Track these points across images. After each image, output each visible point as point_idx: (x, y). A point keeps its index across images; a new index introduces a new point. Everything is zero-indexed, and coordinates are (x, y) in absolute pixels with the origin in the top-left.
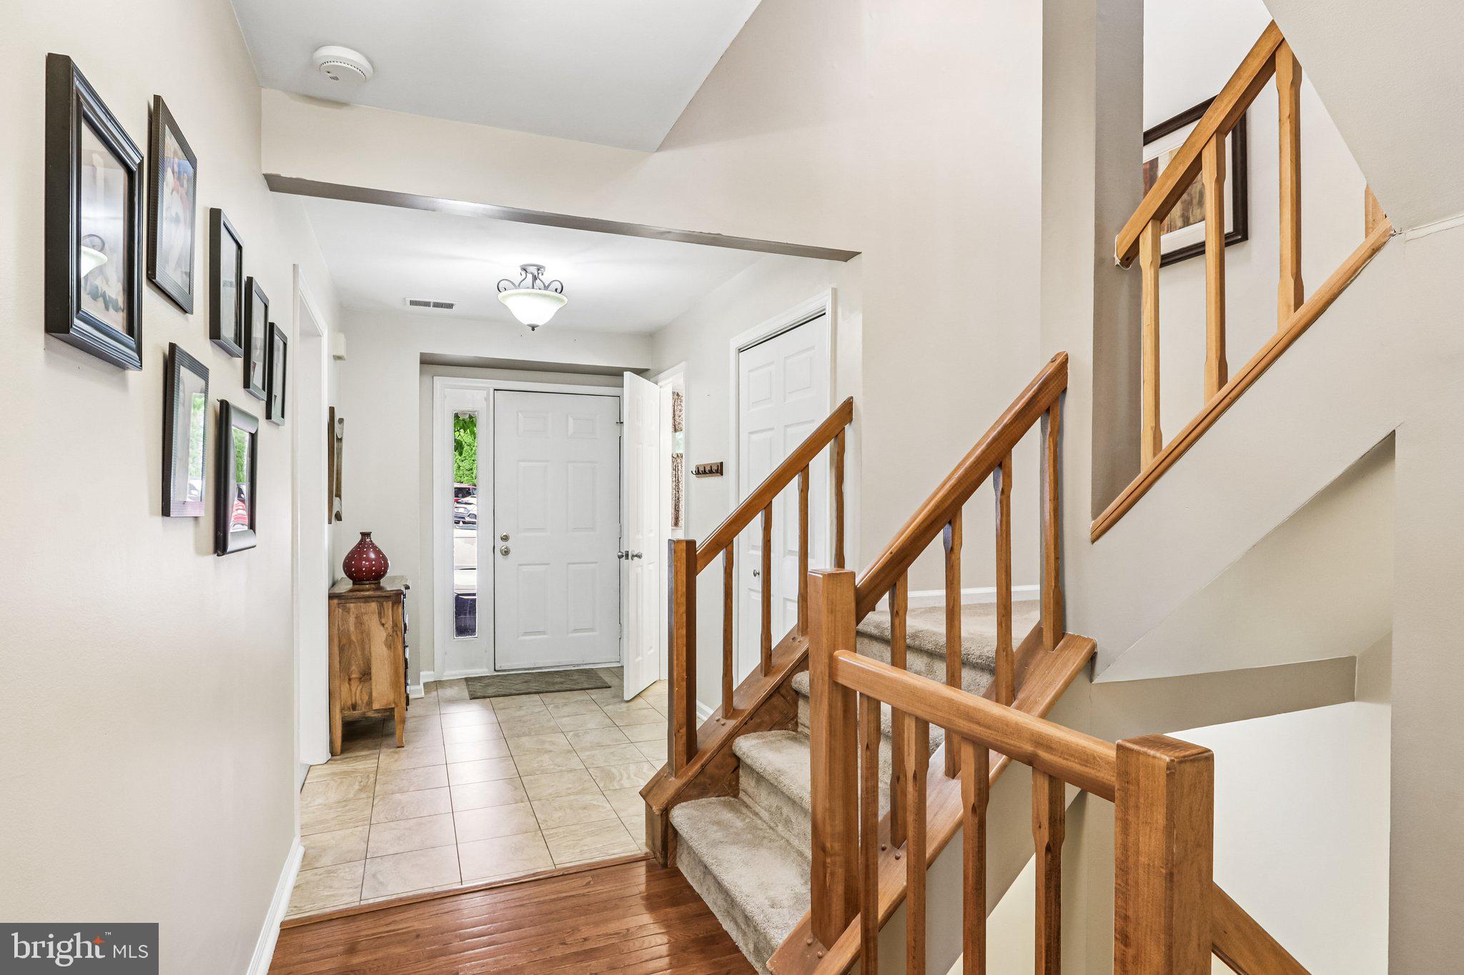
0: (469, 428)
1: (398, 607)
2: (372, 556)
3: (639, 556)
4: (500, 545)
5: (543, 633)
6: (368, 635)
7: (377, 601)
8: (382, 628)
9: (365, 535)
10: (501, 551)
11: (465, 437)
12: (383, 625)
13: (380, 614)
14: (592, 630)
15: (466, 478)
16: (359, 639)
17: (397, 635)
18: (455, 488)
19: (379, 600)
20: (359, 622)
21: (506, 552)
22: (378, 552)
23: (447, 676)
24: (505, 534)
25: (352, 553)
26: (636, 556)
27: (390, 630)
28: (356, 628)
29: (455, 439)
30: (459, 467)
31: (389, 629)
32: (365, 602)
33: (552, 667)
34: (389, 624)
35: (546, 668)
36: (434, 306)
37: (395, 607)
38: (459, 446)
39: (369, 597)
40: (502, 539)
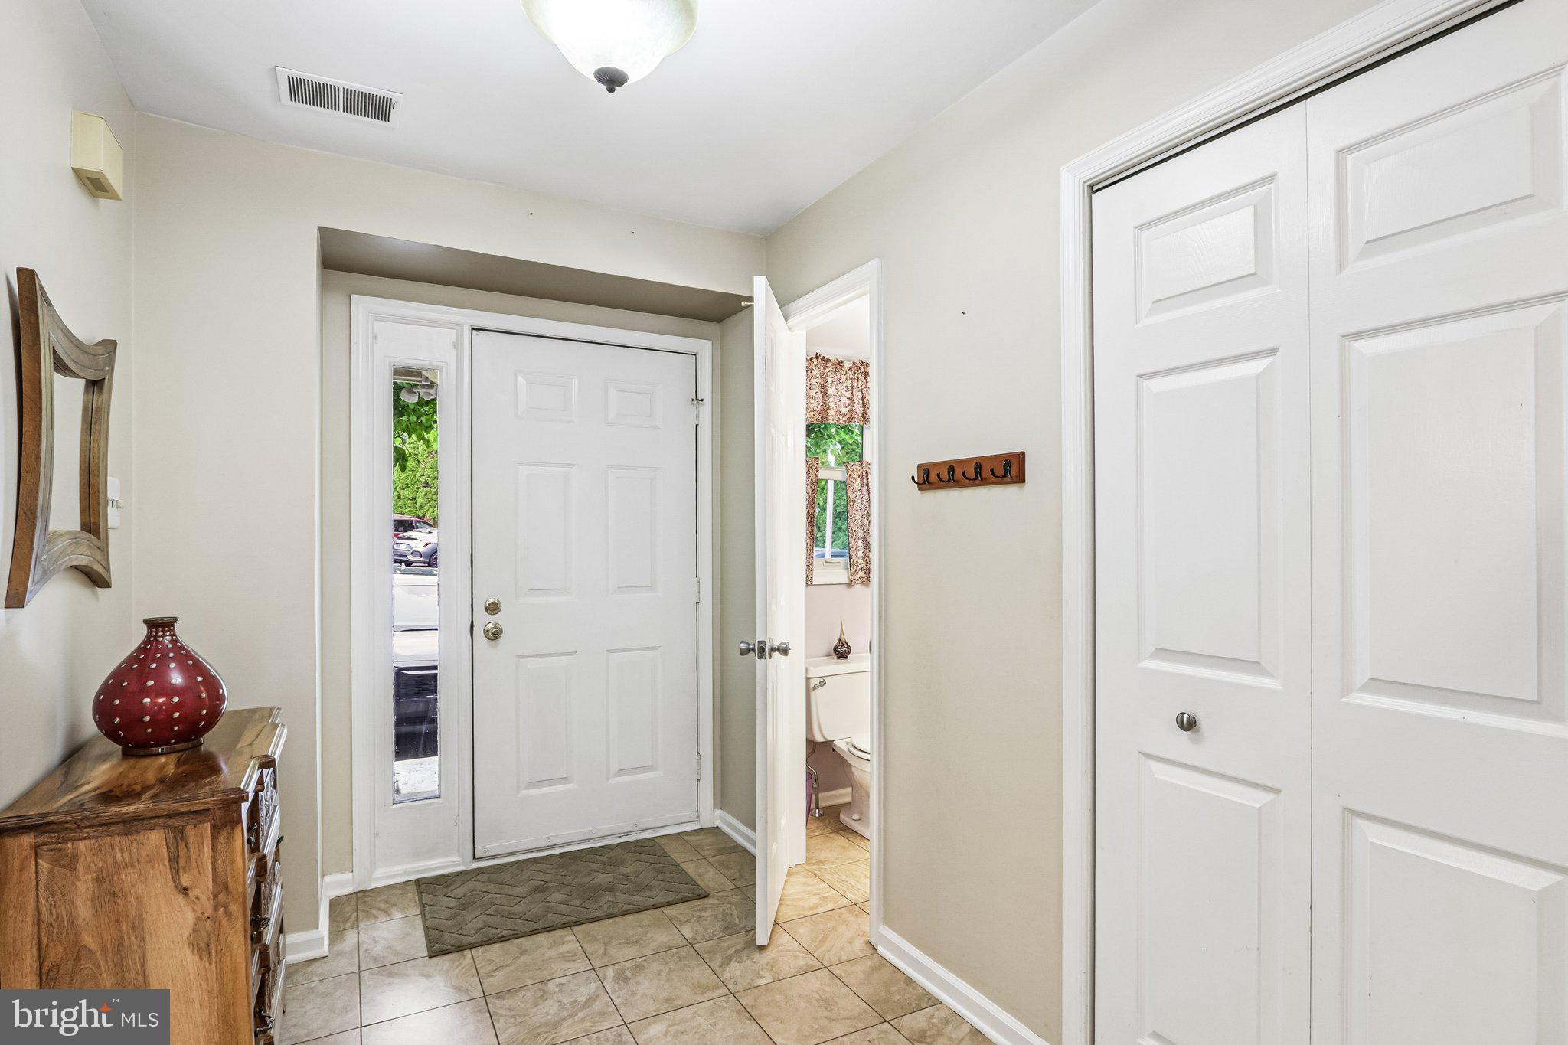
0: (415, 430)
1: (230, 840)
2: (177, 679)
3: (784, 651)
4: (483, 620)
5: (565, 780)
6: (138, 927)
7: (166, 827)
8: (180, 900)
9: (159, 626)
10: (486, 632)
11: (411, 444)
12: (185, 891)
13: (174, 860)
14: (650, 768)
15: (408, 509)
16: (107, 938)
17: (228, 914)
18: (395, 520)
19: (171, 822)
20: (108, 890)
21: (495, 635)
22: (194, 667)
23: (379, 879)
24: (492, 600)
25: (119, 674)
26: (778, 650)
27: (207, 906)
28: (97, 910)
29: (395, 448)
30: (399, 496)
31: (204, 899)
32: (128, 833)
33: (580, 842)
34: (204, 888)
35: (569, 844)
36: (348, 109)
37: (222, 838)
38: (400, 458)
39: (139, 818)
40: (487, 609)
